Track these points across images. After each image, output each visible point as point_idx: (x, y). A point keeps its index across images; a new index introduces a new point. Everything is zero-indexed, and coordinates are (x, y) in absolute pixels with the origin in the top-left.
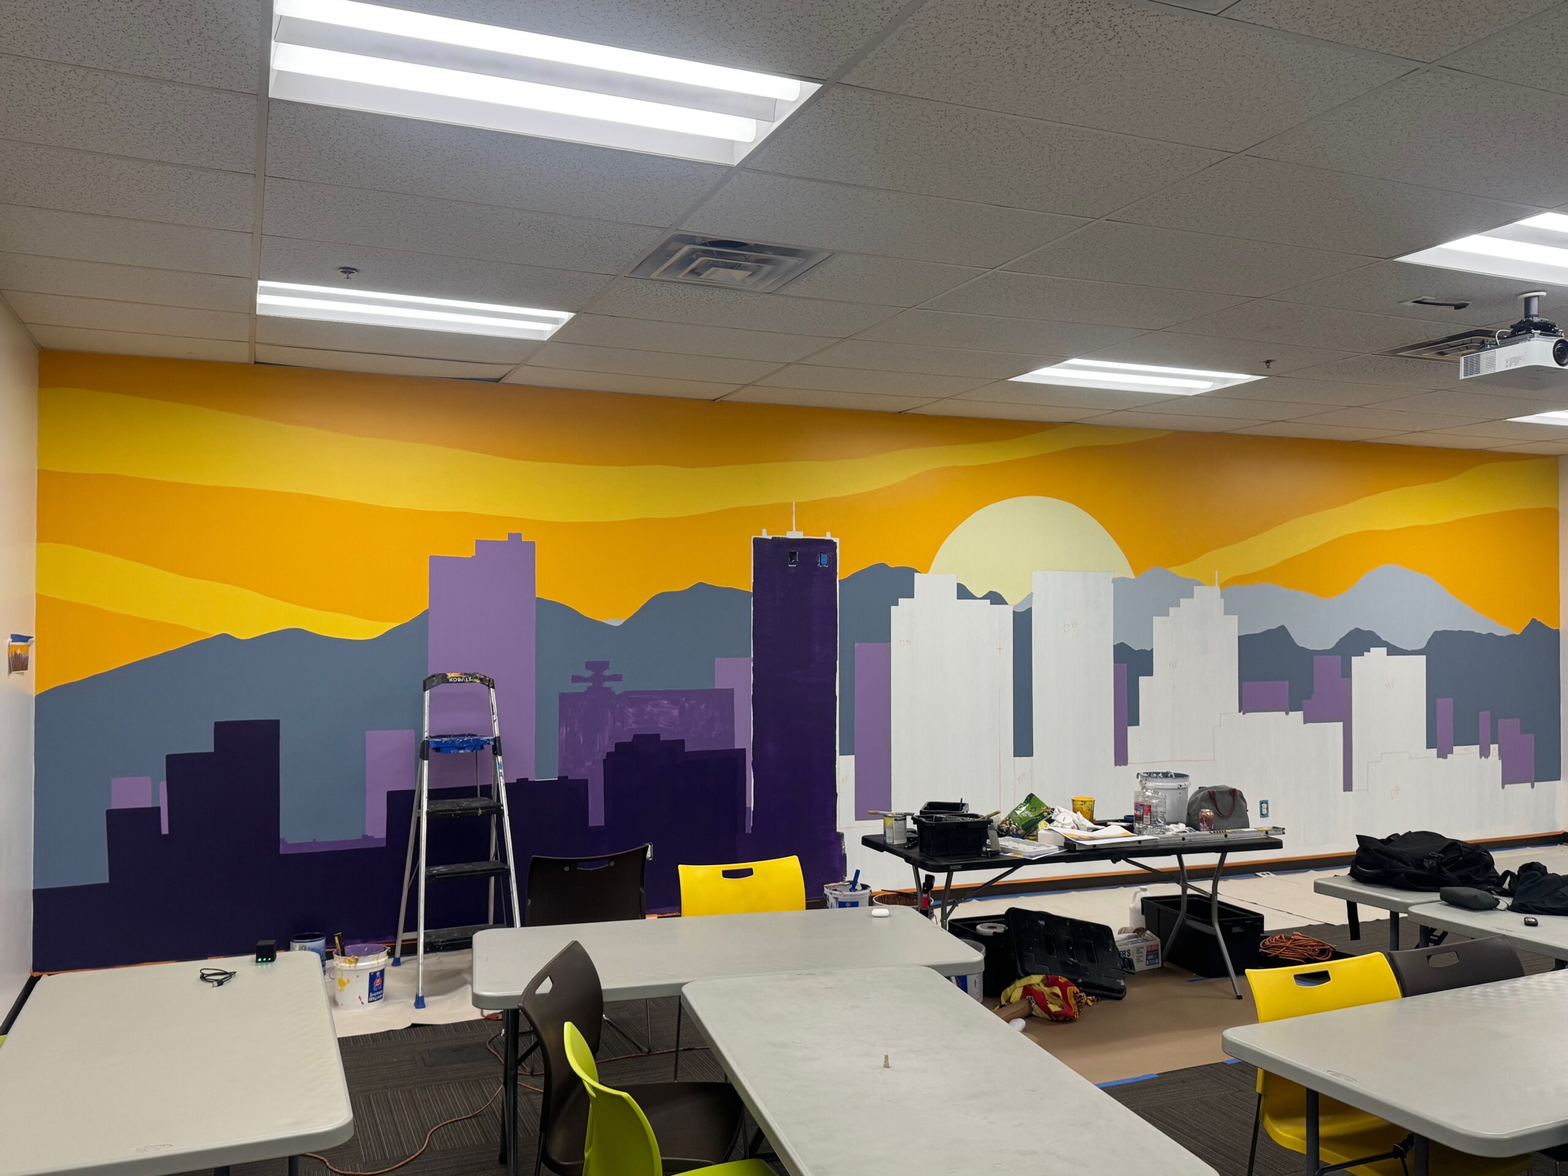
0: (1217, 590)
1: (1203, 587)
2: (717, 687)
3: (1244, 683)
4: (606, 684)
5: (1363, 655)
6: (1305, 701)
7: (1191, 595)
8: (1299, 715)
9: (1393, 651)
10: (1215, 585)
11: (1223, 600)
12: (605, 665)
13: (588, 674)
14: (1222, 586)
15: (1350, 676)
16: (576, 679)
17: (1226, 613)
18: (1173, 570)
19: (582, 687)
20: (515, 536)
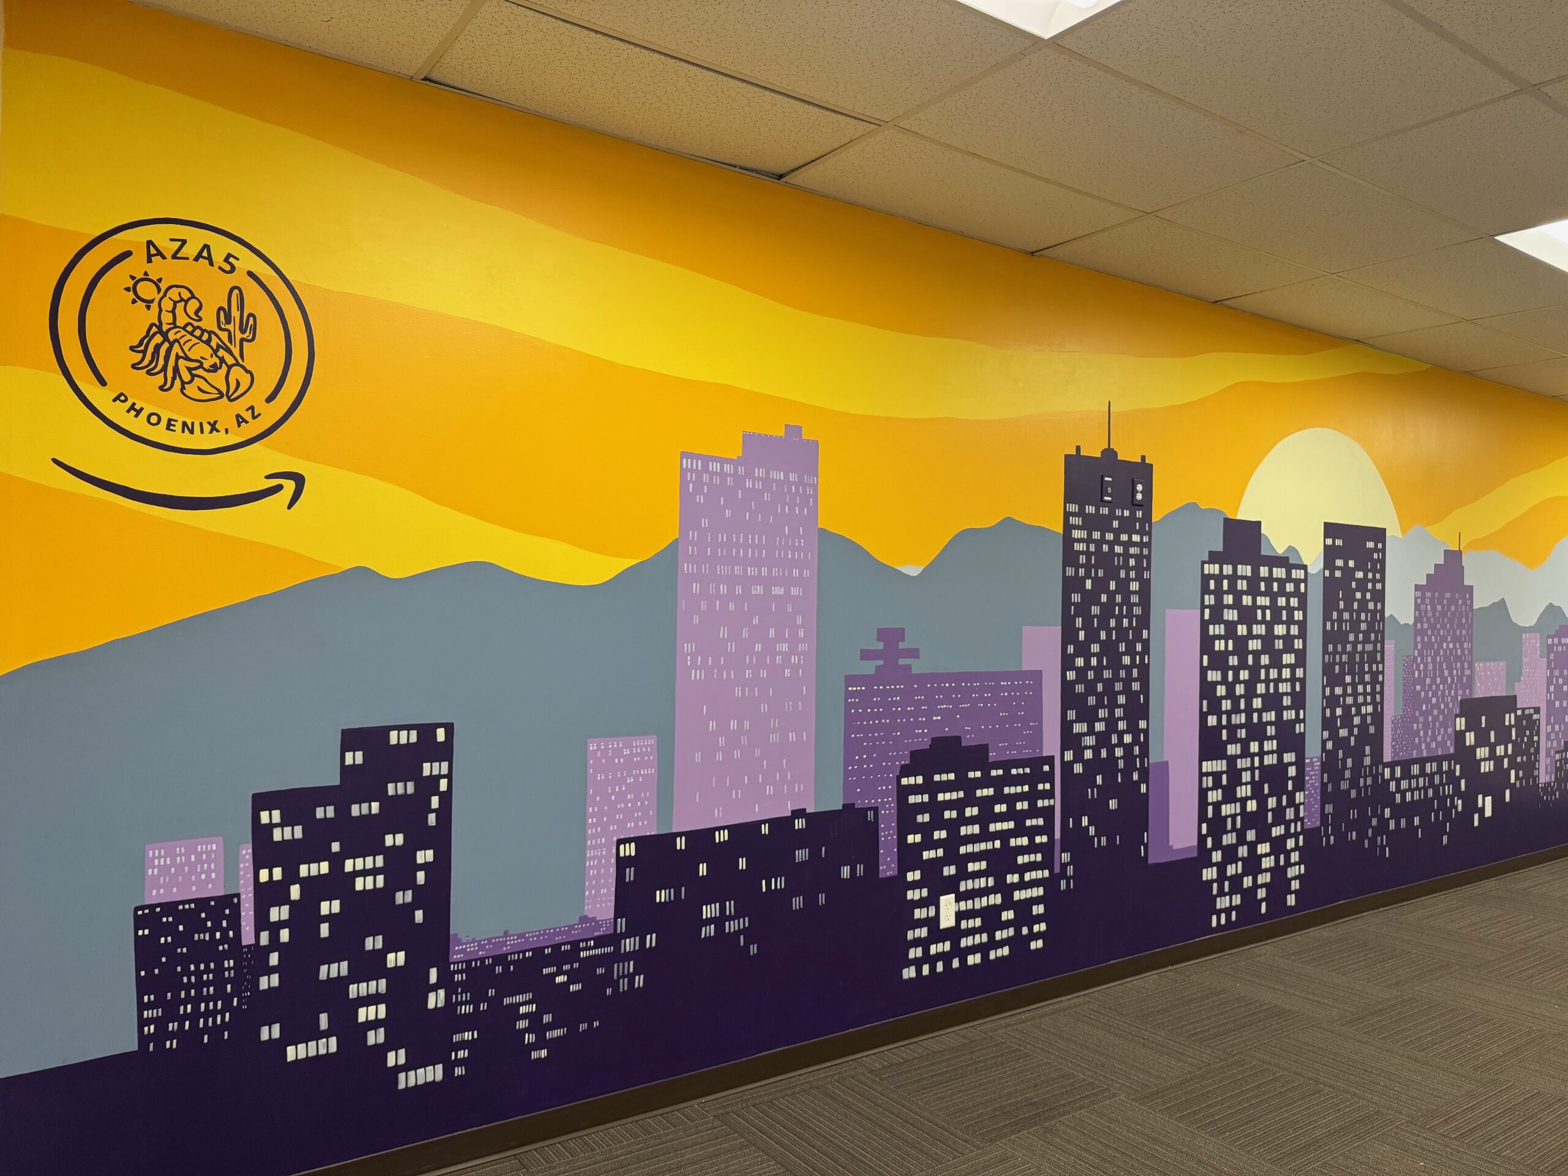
2: (1026, 667)
3: (1476, 665)
4: (902, 662)
12: (900, 634)
13: (880, 646)
16: (866, 655)
18: (1430, 529)
19: (870, 667)
20: (793, 431)
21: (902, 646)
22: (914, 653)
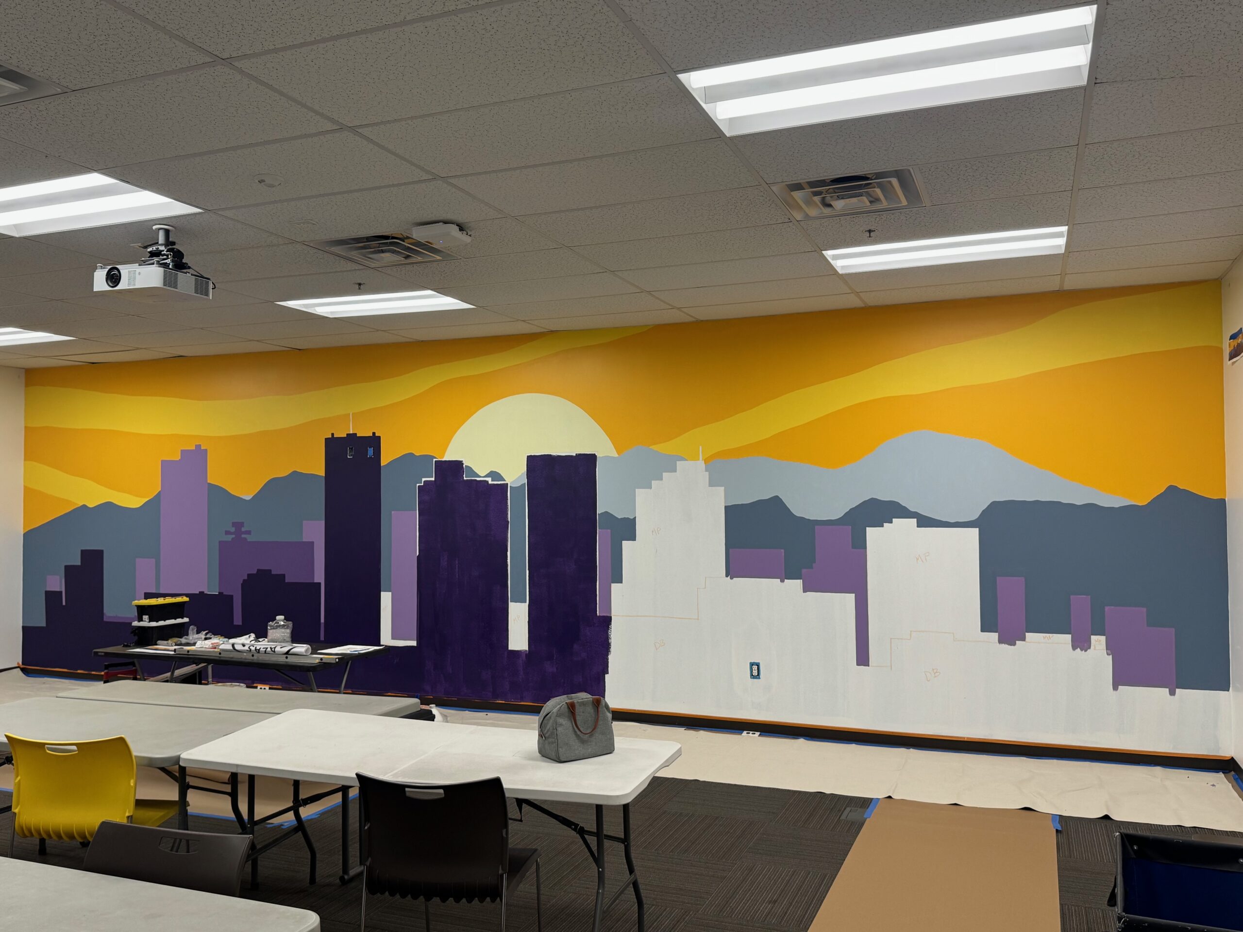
0: (701, 464)
1: (686, 462)
2: (304, 540)
3: (731, 550)
4: (243, 536)
5: (882, 526)
6: (804, 571)
7: (674, 470)
8: (798, 583)
9: (925, 522)
10: (699, 460)
11: (707, 473)
12: (242, 524)
13: (233, 530)
14: (706, 461)
15: (864, 547)
16: (228, 533)
17: (711, 485)
18: (655, 447)
19: (229, 538)
20: (198, 447)
21: (243, 529)
22: (249, 532)
